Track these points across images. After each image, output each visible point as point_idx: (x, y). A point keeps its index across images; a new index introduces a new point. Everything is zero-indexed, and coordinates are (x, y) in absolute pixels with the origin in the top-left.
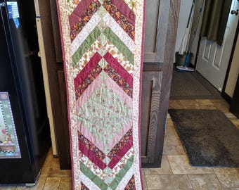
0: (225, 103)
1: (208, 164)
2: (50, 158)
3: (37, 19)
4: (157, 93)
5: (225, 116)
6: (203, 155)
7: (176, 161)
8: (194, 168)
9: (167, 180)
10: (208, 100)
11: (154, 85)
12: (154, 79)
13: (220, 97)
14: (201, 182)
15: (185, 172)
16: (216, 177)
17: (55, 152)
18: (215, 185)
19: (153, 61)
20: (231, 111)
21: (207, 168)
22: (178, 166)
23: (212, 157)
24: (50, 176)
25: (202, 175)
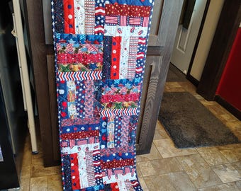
0: (191, 85)
8: (180, 149)
9: (159, 165)
10: (176, 83)
12: (154, 64)
14: (189, 162)
15: (173, 155)
16: (201, 157)
17: (35, 149)
18: (202, 164)
20: (198, 92)
21: (191, 149)
22: (165, 150)
24: (33, 176)
25: (188, 156)
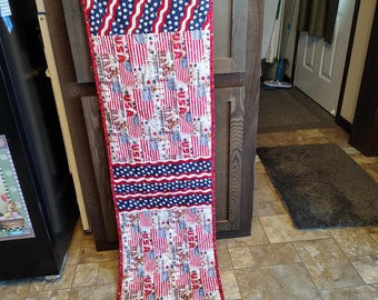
0: (342, 132)
1: (322, 224)
2: (78, 235)
3: (39, 17)
4: (238, 120)
5: (343, 152)
6: (314, 212)
7: (273, 224)
9: (261, 254)
10: (316, 131)
11: (233, 109)
12: (232, 100)
13: (334, 124)
14: (313, 251)
15: (288, 239)
16: (336, 243)
17: (86, 226)
18: (335, 254)
19: (229, 71)
20: (352, 143)
21: (320, 230)
22: (277, 231)
23: (327, 214)
24: (81, 262)
25: (314, 241)
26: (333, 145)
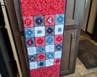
0: (88, 36)
1: (94, 67)
3: (2, 7)
4: (74, 40)
5: (91, 42)
6: (90, 63)
7: (80, 68)
8: (89, 70)
13: (85, 33)
14: (94, 76)
15: (86, 73)
23: (94, 63)
26: (88, 40)
